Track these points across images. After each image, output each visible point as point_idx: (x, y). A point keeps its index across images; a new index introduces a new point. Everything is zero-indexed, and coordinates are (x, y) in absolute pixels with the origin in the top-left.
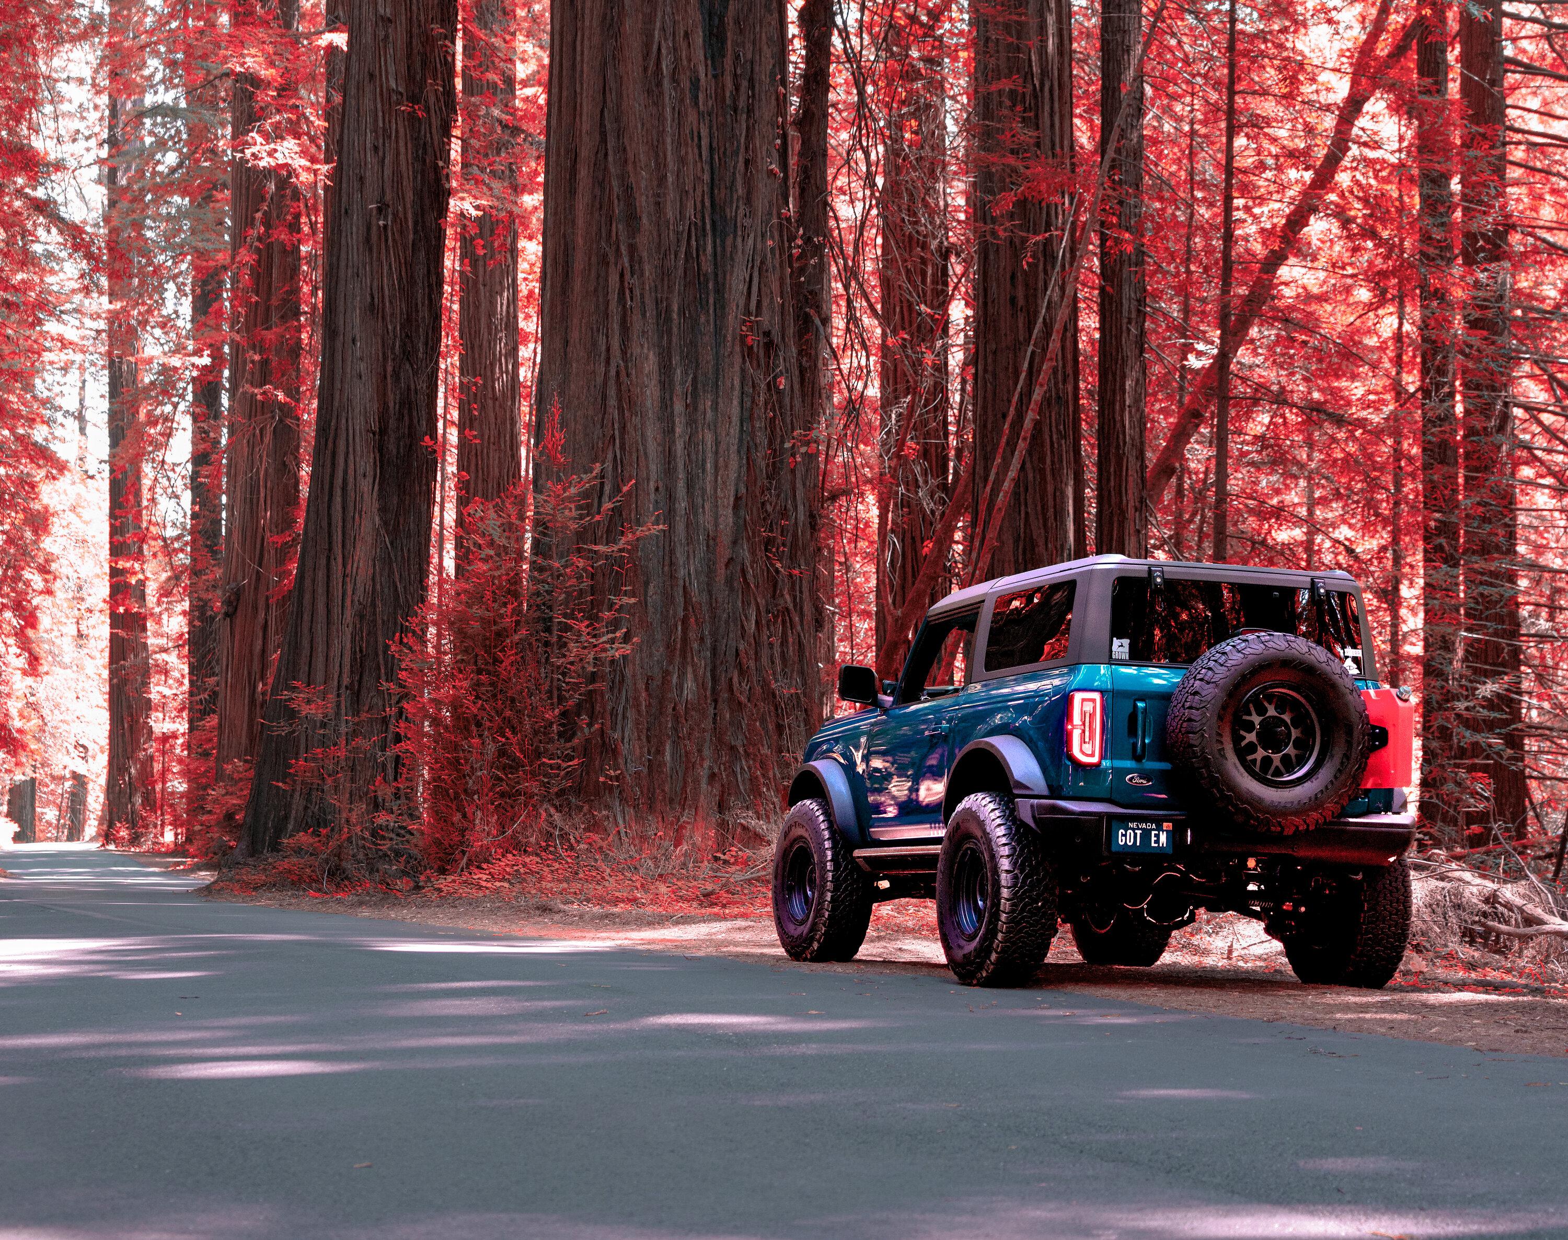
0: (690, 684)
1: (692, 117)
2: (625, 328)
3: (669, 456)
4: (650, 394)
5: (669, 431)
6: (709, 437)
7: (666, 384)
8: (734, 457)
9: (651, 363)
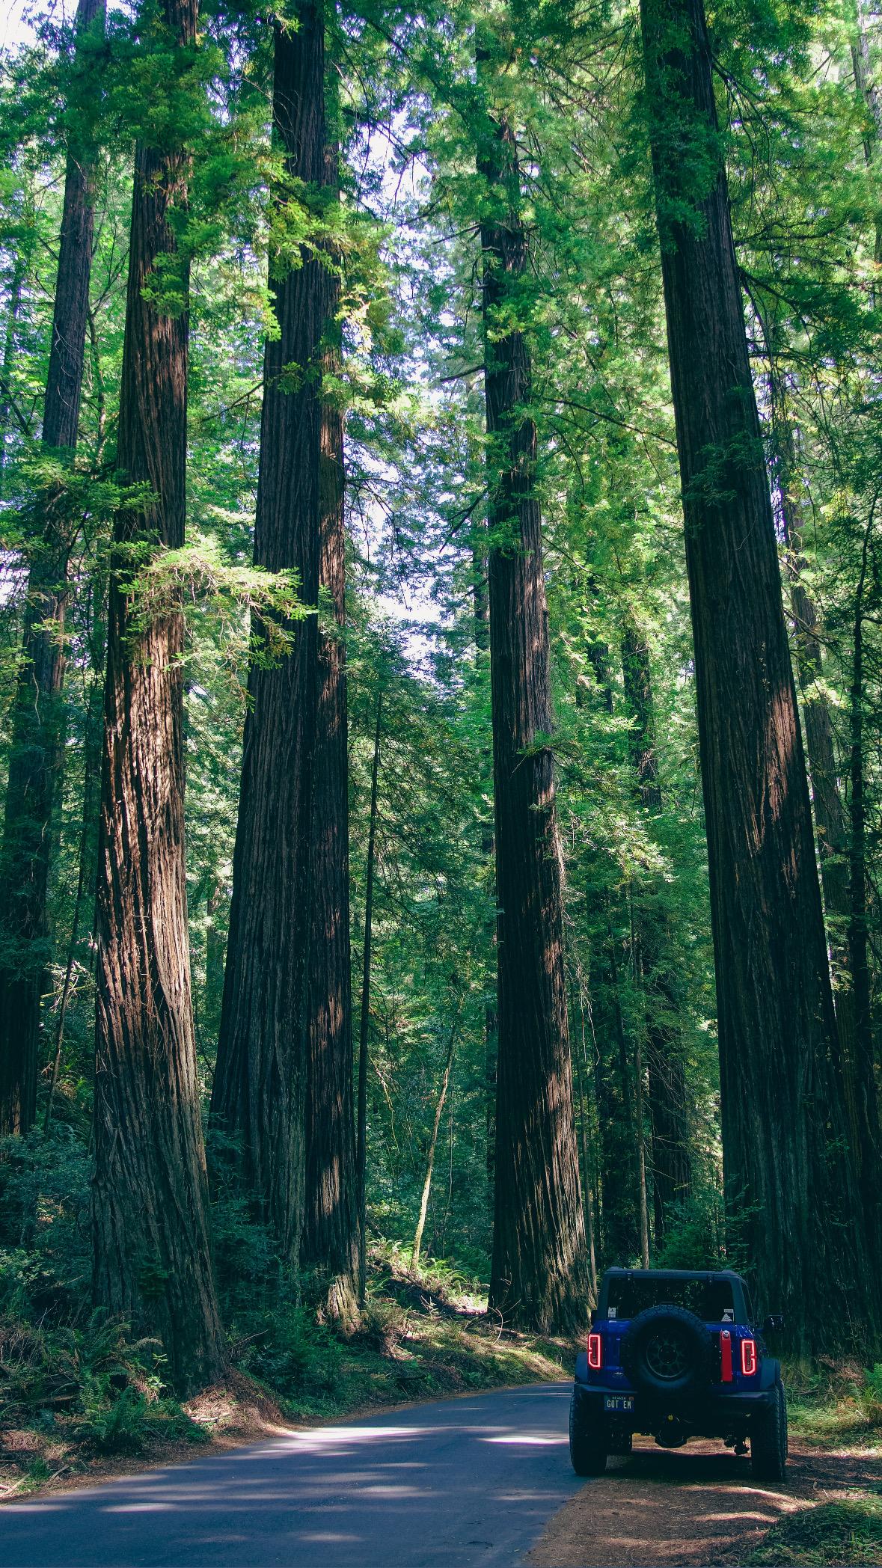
0: (790, 1286)
1: (770, 999)
2: (746, 1106)
3: (771, 1169)
4: (759, 1137)
5: (770, 1155)
6: (792, 1156)
7: (767, 1130)
8: (806, 1166)
9: (758, 1122)
